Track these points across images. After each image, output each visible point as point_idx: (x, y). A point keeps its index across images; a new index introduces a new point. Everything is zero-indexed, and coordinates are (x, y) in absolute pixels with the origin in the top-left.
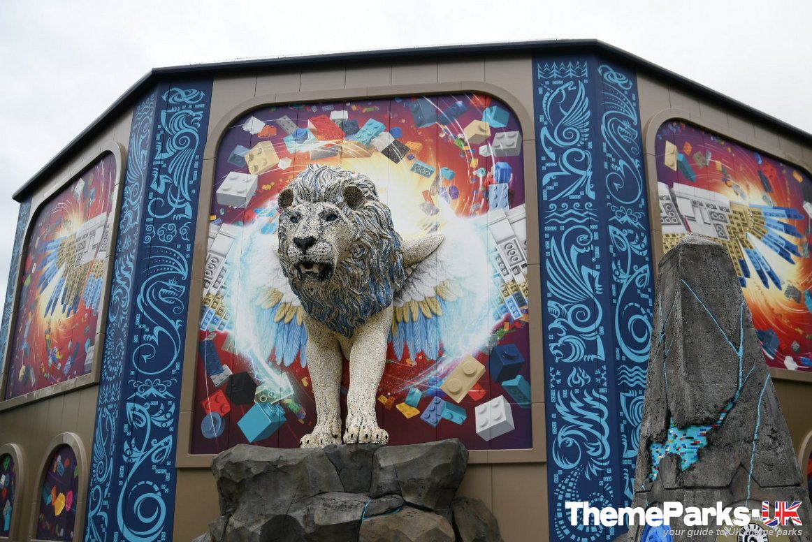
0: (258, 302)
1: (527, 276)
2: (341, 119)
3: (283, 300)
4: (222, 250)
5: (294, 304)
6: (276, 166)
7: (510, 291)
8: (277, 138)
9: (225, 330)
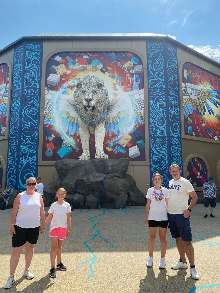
0: (62, 116)
1: (144, 111)
2: (86, 58)
3: (70, 115)
4: (50, 98)
5: (74, 117)
6: (66, 73)
7: (139, 115)
8: (66, 64)
9: (52, 124)
